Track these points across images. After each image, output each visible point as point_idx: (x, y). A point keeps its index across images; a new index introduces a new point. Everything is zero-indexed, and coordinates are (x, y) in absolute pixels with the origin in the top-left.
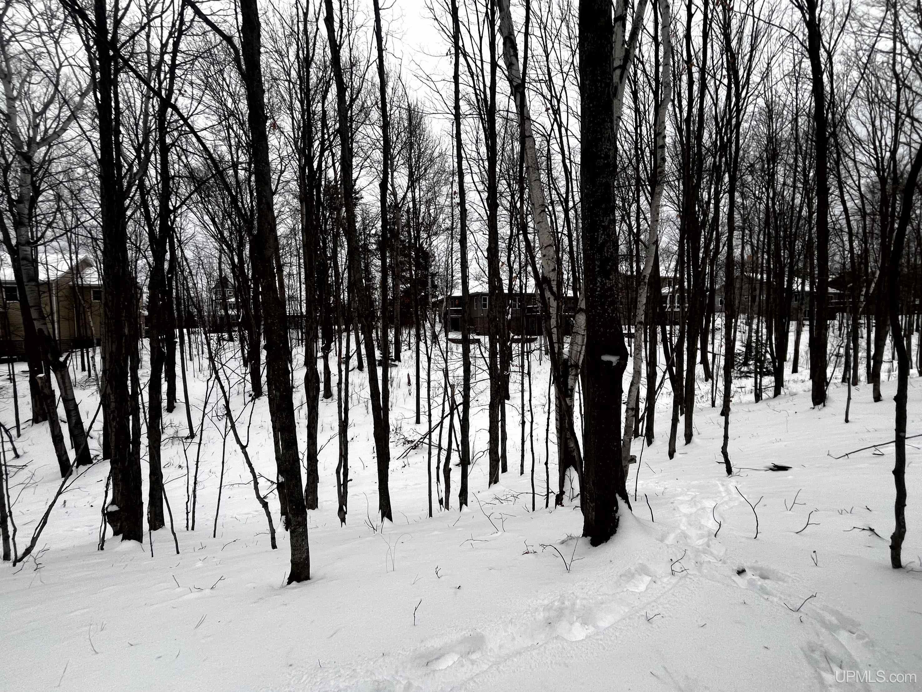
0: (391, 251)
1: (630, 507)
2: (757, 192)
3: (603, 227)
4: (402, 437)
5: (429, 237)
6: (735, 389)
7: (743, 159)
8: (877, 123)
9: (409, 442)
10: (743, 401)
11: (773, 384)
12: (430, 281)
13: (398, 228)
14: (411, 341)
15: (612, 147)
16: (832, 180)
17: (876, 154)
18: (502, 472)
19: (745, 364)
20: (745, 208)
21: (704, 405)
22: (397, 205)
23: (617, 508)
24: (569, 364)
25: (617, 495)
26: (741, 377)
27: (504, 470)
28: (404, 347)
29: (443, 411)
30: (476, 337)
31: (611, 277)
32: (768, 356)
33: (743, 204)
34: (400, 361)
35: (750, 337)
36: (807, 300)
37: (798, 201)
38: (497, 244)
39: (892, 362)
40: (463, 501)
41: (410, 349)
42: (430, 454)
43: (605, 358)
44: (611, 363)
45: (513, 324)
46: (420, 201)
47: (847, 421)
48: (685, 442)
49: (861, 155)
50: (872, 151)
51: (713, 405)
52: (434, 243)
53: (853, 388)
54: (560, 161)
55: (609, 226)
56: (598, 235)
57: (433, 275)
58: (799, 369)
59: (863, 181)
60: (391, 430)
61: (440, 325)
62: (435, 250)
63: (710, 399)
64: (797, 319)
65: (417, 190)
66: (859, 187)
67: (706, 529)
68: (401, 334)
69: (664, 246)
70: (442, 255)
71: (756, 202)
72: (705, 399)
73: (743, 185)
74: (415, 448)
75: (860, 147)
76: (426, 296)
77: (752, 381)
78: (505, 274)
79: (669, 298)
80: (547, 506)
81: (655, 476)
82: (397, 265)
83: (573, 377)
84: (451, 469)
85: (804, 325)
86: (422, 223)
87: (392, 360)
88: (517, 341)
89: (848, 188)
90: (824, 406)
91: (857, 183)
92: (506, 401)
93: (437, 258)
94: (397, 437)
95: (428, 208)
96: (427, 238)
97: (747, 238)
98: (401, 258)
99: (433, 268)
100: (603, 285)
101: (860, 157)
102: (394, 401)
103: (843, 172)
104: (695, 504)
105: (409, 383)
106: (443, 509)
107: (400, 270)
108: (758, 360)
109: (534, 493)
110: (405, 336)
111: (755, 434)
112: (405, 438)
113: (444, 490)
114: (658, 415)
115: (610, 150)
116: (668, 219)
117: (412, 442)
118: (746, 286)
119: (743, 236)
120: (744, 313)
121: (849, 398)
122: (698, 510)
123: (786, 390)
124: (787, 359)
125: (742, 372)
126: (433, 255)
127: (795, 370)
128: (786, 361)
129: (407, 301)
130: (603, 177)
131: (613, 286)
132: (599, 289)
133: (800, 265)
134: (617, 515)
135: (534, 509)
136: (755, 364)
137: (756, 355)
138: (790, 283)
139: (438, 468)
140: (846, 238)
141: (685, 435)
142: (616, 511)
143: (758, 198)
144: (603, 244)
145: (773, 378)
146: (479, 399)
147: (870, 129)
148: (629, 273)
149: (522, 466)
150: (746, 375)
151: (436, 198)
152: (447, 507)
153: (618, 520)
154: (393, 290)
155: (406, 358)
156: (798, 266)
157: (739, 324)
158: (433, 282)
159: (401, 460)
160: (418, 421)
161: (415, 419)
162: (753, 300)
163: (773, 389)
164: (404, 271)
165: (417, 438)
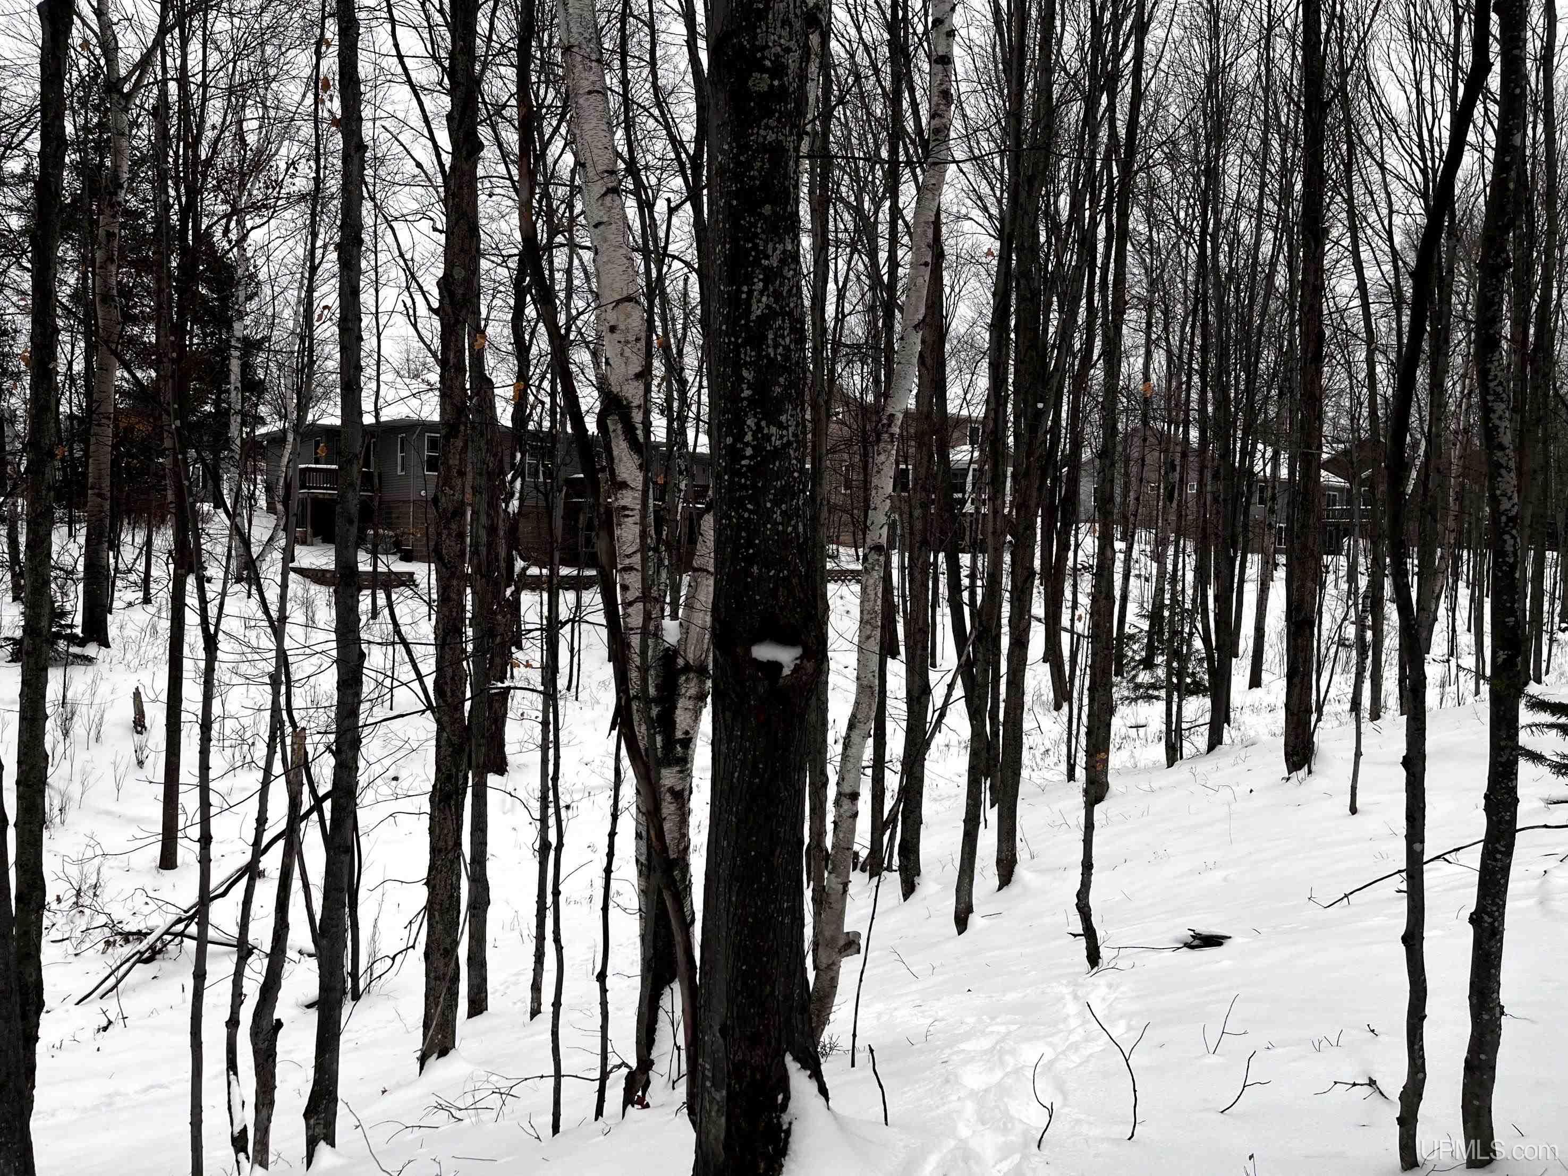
0: (87, 243)
1: (823, 1091)
2: (1182, 214)
3: (767, 270)
4: (102, 919)
5: (236, 212)
6: (1123, 730)
7: (1152, 123)
8: (1426, 87)
9: (127, 937)
10: (1141, 765)
11: (1207, 718)
12: (235, 366)
13: (116, 167)
14: (154, 573)
15: (792, 44)
16: (1337, 208)
17: (1424, 160)
18: (470, 1015)
19: (1148, 664)
20: (1154, 250)
21: (1048, 775)
22: (113, 86)
23: (787, 1098)
24: (681, 662)
25: (788, 1058)
26: (1136, 700)
27: (478, 1006)
28: (124, 595)
29: (262, 820)
30: (400, 567)
31: (783, 418)
32: (1198, 644)
33: (1150, 239)
34: (104, 642)
35: (1160, 591)
36: (1282, 501)
37: (1266, 249)
38: (474, 271)
39: (1448, 661)
40: (319, 1130)
41: (147, 600)
42: (200, 975)
43: (764, 652)
44: (776, 666)
45: (525, 528)
46: (204, 85)
47: (1353, 810)
48: (996, 882)
49: (1396, 156)
50: (1416, 150)
51: (1071, 776)
52: (257, 237)
53: (1366, 726)
54: (681, 40)
55: (780, 268)
56: (751, 292)
57: (251, 346)
58: (1265, 676)
59: (1397, 220)
60: (50, 897)
61: (271, 521)
62: (260, 262)
63: (1064, 758)
64: (1262, 551)
65: (195, 46)
66: (1390, 233)
67: (1019, 1128)
68: (115, 546)
69: (962, 331)
70: (284, 281)
71: (1179, 238)
72: (1051, 760)
73: (1152, 190)
74: (152, 955)
75: (1394, 137)
76: (222, 416)
77: (1161, 706)
78: (503, 367)
79: (970, 478)
80: (599, 1112)
81: (914, 987)
82: (106, 298)
83: (690, 704)
84: (279, 1024)
85: (1276, 565)
86: (209, 162)
87: (72, 639)
88: (535, 584)
89: (1369, 232)
90: (1310, 772)
91: (1386, 223)
92: (492, 780)
93: (267, 290)
94: (82, 923)
95: (236, 110)
96: (228, 216)
97: (1157, 331)
98: (124, 275)
99: (248, 321)
100: (762, 438)
101: (1393, 161)
102: (75, 790)
103: (1359, 191)
104: (1000, 1059)
105: (139, 724)
106: (246, 1165)
107: (117, 314)
108: (1175, 654)
109: (558, 1075)
110: (128, 554)
111: (1161, 852)
112: (112, 925)
113: (251, 1100)
114: (936, 806)
115: (788, 50)
116: (973, 260)
117: (140, 935)
118: (1153, 457)
119: (1149, 325)
120: (1148, 528)
121: (1358, 754)
122: (1007, 1074)
123: (1233, 733)
124: (1241, 652)
125: (1138, 686)
126: (252, 276)
127: (1255, 681)
128: (1236, 656)
129: (142, 428)
130: (767, 127)
131: (789, 443)
132: (749, 452)
133: (1272, 411)
134: (785, 1118)
135: (556, 1128)
136: (1169, 664)
137: (1171, 640)
138: (1248, 453)
139: (233, 1023)
140: (1361, 355)
141: (999, 862)
142: (784, 1107)
143: (1184, 229)
144: (764, 321)
145: (1207, 702)
146: (403, 775)
147: (1413, 97)
148: (870, 398)
149: (536, 988)
150: (1144, 694)
151: (268, 80)
152: (262, 1159)
153: (788, 1132)
154: (87, 385)
155: (131, 632)
156: (1266, 413)
157: (1135, 554)
158: (247, 368)
159: (94, 1006)
160: (168, 861)
161: (156, 850)
162: (1170, 497)
163: (1205, 730)
164: (134, 320)
165: (159, 921)
